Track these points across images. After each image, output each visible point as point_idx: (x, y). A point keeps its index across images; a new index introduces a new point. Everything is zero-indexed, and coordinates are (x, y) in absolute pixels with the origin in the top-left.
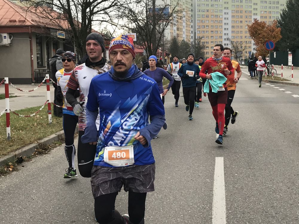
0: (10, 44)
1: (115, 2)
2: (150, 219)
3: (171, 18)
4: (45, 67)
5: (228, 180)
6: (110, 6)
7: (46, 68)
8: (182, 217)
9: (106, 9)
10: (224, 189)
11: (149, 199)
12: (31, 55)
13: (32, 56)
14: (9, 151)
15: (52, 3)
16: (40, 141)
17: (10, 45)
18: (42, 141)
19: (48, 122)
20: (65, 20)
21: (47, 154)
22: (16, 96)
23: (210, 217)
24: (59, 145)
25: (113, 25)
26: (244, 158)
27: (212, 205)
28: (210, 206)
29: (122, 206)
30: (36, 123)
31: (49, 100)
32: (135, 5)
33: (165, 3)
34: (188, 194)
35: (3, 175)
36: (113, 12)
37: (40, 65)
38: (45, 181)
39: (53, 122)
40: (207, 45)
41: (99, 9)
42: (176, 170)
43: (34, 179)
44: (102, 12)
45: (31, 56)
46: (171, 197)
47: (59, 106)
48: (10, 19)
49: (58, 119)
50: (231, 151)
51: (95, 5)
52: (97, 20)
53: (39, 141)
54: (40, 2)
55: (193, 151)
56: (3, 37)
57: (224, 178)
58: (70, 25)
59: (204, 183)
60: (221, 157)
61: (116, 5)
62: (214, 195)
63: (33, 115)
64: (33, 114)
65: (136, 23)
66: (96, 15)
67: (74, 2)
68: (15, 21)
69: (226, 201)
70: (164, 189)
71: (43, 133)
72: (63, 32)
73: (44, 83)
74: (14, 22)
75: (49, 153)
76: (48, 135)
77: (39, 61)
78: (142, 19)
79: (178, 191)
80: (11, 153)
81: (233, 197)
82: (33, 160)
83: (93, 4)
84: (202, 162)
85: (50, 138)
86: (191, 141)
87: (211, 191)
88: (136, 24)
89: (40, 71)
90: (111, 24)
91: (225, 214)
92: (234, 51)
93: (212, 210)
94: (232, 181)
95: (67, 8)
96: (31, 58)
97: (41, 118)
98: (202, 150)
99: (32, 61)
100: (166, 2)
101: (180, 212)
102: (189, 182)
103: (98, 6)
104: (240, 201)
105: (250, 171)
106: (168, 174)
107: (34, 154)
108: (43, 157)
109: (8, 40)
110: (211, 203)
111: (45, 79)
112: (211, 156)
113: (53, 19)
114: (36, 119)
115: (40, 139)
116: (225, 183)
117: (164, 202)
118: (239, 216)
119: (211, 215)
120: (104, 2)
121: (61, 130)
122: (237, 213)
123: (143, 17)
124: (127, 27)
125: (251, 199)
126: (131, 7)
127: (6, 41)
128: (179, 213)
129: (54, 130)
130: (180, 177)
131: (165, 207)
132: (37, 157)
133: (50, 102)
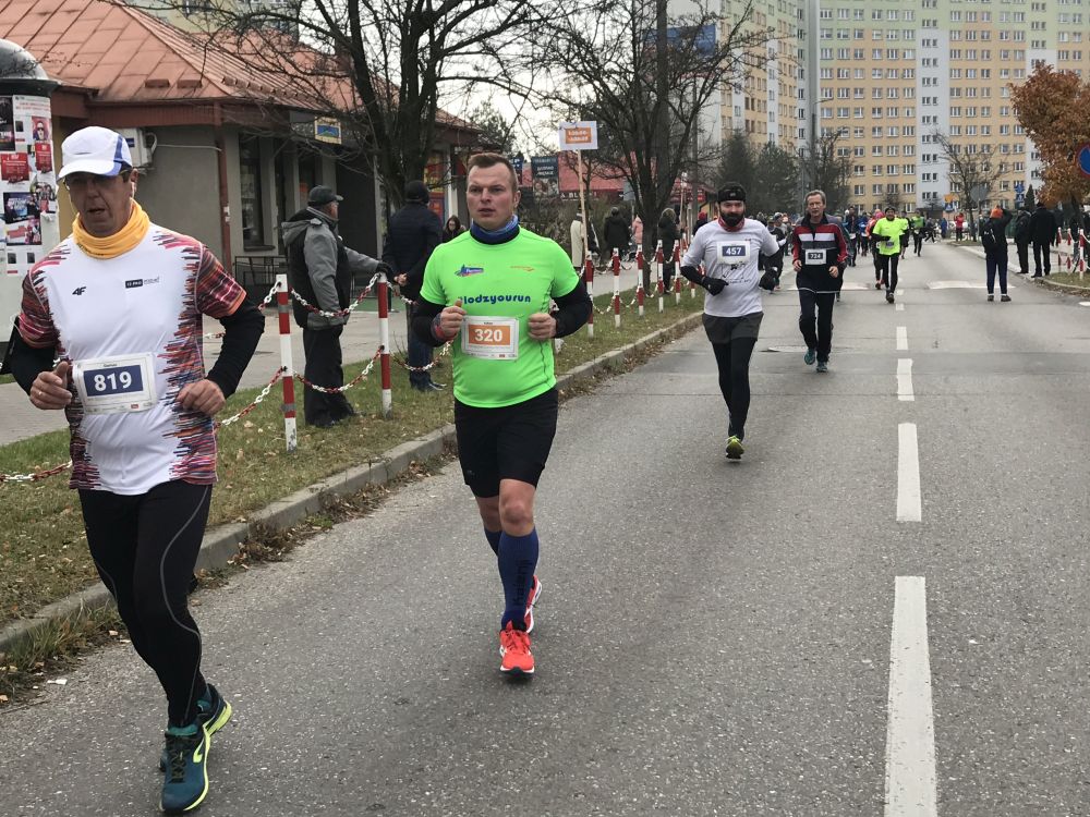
0: (150, 165)
1: (520, 10)
2: (653, 802)
3: (723, 64)
4: (272, 248)
5: (942, 663)
6: (504, 26)
7: (275, 253)
8: (773, 796)
9: (489, 34)
10: (930, 695)
11: (649, 728)
12: (223, 204)
13: (227, 210)
15: (295, 17)
16: (258, 513)
17: (148, 172)
18: (264, 514)
19: (285, 445)
20: (338, 77)
21: (281, 561)
23: (877, 797)
24: (323, 529)
25: (514, 91)
26: (1001, 579)
27: (883, 754)
28: (876, 757)
29: (550, 756)
30: (240, 452)
31: (285, 368)
32: (592, 18)
33: (702, 11)
34: (796, 713)
36: (514, 46)
37: (255, 240)
38: (277, 658)
39: (299, 444)
40: (859, 162)
41: (465, 37)
42: (749, 625)
43: (234, 650)
44: (475, 47)
45: (222, 209)
46: (731, 724)
47: (321, 389)
48: (148, 75)
49: (318, 436)
50: (953, 555)
51: (449, 21)
52: (457, 77)
53: (253, 515)
54: (254, 15)
55: (811, 552)
57: (927, 653)
58: (362, 96)
59: (853, 672)
60: (916, 578)
61: (526, 22)
62: (892, 718)
63: (232, 422)
64: (231, 419)
65: (597, 83)
66: (454, 58)
67: (375, 13)
68: (165, 84)
69: (936, 739)
70: (704, 693)
71: (265, 484)
72: (335, 120)
73: (268, 305)
74: (161, 87)
75: (289, 556)
76: (285, 494)
77: (250, 226)
78: (617, 69)
79: (756, 700)
81: (964, 725)
82: (233, 582)
83: (443, 17)
84: (844, 593)
85: (290, 504)
86: (803, 516)
87: (878, 702)
88: (595, 87)
89: (255, 261)
90: (507, 92)
91: (934, 787)
92: (959, 181)
93: (883, 773)
94: (959, 665)
95: (349, 34)
96: (223, 215)
97: (260, 430)
98: (843, 550)
99: (225, 228)
100: (704, 7)
101: (766, 780)
102: (795, 670)
103: (460, 25)
104: (990, 743)
105: (1026, 629)
106: (720, 637)
107: (237, 560)
108: (269, 570)
109: (140, 150)
110: (880, 749)
111: (271, 292)
112: (879, 572)
113: (299, 74)
114: (240, 435)
115: (257, 506)
116: (932, 674)
117: (705, 739)
118: (986, 796)
119: (882, 791)
120: (480, 11)
121: (328, 476)
122: (979, 785)
123: (621, 61)
124: (563, 101)
125: (1029, 735)
126: (579, 27)
128: (761, 782)
129: (304, 474)
130: (762, 650)
131: (709, 758)
132: (246, 570)
133: (290, 373)
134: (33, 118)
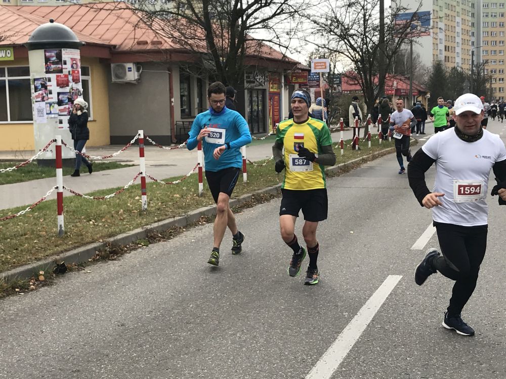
0: (139, 79)
5: (381, 315)
6: (275, 15)
9: (267, 19)
10: (363, 330)
11: (222, 341)
12: (171, 97)
13: (173, 100)
14: (48, 254)
16: (110, 238)
17: (138, 83)
18: (114, 239)
19: (142, 207)
21: (115, 260)
22: (133, 165)
24: (143, 246)
25: (282, 46)
27: (321, 357)
28: (316, 358)
31: (142, 173)
32: (343, 9)
35: (23, 292)
37: (186, 114)
38: (82, 303)
41: (257, 20)
43: (66, 299)
44: (260, 25)
45: (170, 100)
46: (262, 340)
48: (139, 39)
51: (249, 13)
52: (254, 39)
53: (106, 239)
56: (127, 70)
57: (377, 311)
58: (211, 49)
59: (336, 318)
60: (399, 276)
61: (284, 13)
62: (337, 340)
64: (110, 195)
68: (146, 43)
69: (350, 351)
70: (260, 326)
71: (125, 225)
74: (144, 44)
75: (120, 258)
76: (130, 230)
77: (185, 107)
79: (281, 330)
80: (51, 257)
81: (368, 345)
83: (247, 11)
85: (128, 235)
86: (369, 246)
87: (336, 333)
89: (185, 123)
90: (278, 46)
91: (333, 372)
93: (313, 365)
94: (387, 317)
96: (171, 102)
98: (375, 262)
99: (172, 108)
101: (258, 366)
103: (255, 15)
104: (374, 353)
106: (286, 301)
107: (94, 259)
109: (134, 73)
110: (320, 354)
112: (383, 273)
115: (112, 235)
117: (244, 347)
119: (307, 373)
121: (155, 222)
122: (354, 372)
123: (359, 30)
125: (395, 351)
127: (132, 75)
132: (97, 264)
133: (144, 175)
134: (71, 59)
